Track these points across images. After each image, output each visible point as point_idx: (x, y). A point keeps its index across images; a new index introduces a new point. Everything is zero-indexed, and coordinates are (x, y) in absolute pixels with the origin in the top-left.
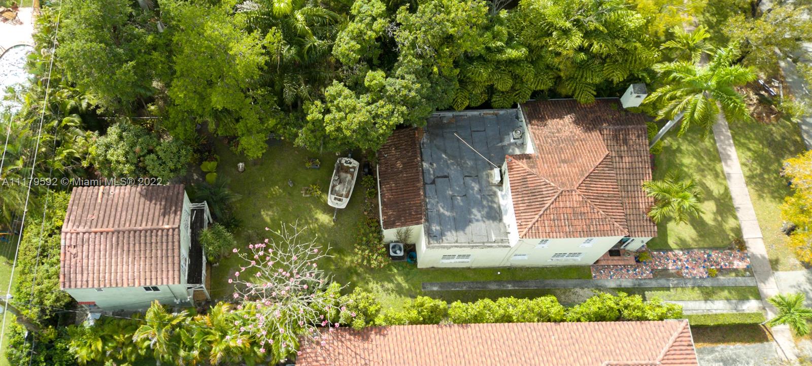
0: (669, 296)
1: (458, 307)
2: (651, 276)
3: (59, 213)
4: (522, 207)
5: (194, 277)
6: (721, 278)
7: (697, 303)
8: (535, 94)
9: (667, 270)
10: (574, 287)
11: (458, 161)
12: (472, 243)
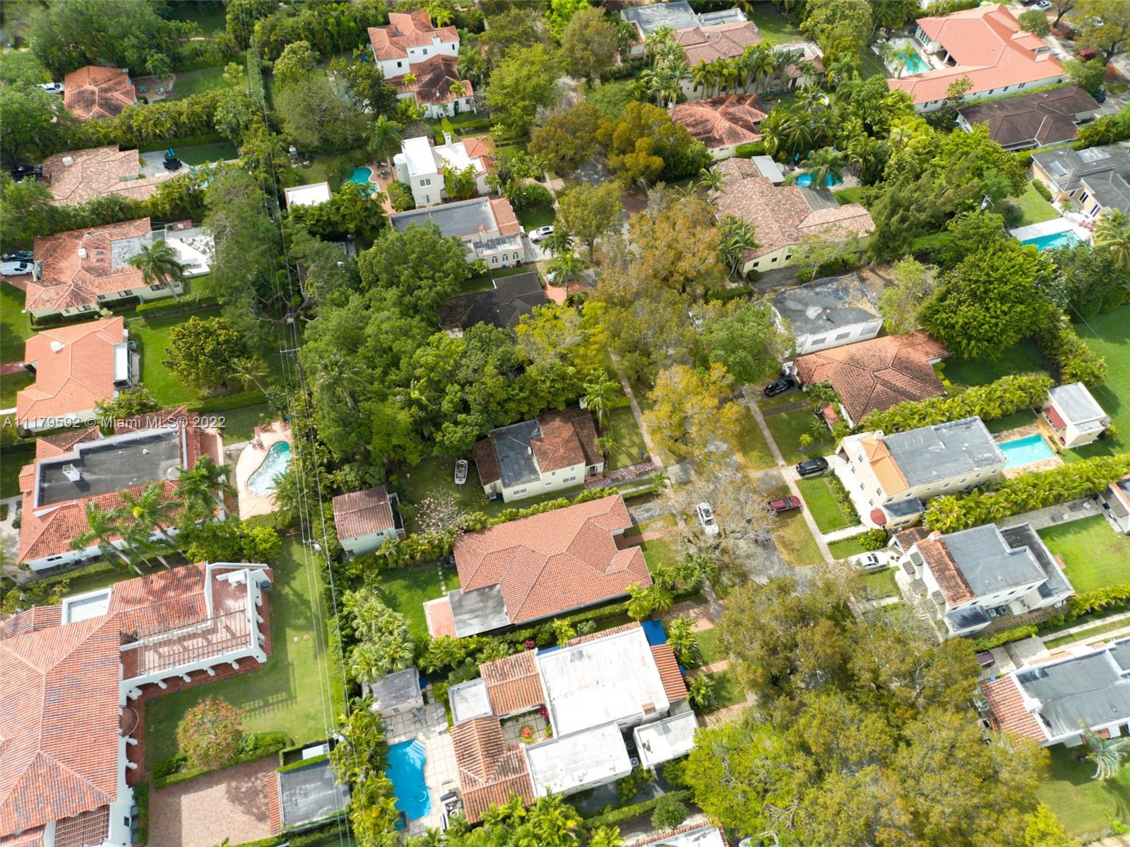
1: (523, 512)
2: (611, 482)
4: (541, 462)
5: (398, 526)
6: (642, 476)
7: (632, 488)
8: (542, 411)
9: (618, 478)
10: (574, 493)
11: (512, 448)
12: (524, 483)
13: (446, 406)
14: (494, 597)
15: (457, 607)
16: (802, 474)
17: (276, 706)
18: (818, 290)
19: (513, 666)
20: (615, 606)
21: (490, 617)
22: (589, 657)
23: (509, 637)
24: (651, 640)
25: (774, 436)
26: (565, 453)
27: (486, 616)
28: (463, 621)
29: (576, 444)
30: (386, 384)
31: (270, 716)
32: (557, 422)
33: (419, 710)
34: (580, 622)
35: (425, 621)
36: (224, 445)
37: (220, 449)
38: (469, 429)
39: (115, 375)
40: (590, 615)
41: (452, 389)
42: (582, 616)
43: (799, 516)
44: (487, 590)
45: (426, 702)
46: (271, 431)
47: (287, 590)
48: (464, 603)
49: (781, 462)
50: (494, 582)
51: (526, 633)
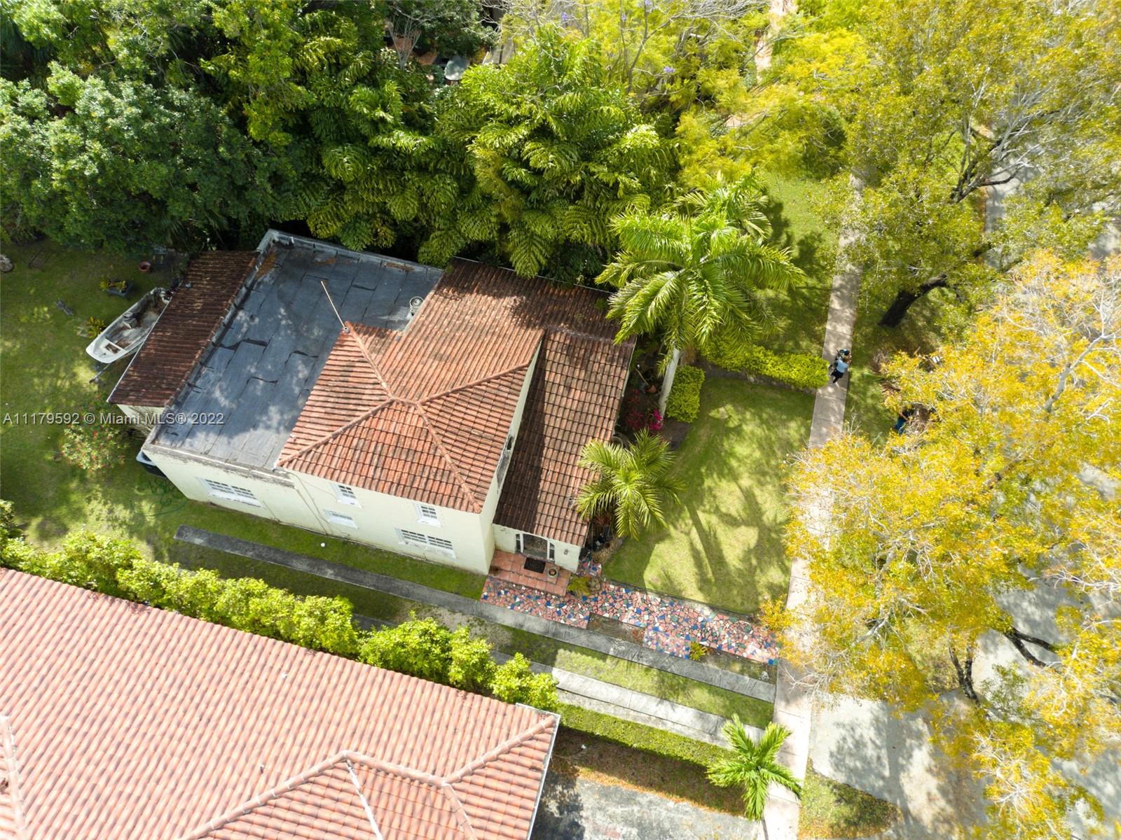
0: (598, 670)
2: (584, 625)
6: (712, 665)
7: (645, 699)
9: (617, 622)
10: (440, 606)
11: (301, 322)
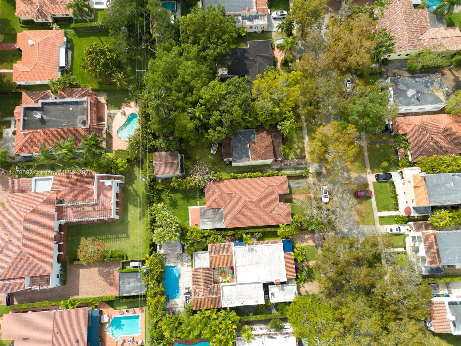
1: (239, 175)
2: (284, 166)
3: (151, 158)
4: (252, 154)
5: (182, 171)
9: (287, 164)
11: (240, 142)
12: (242, 162)
13: (212, 121)
14: (219, 214)
15: (203, 214)
16: (377, 179)
17: (121, 239)
18: (417, 80)
19: (222, 248)
20: (272, 229)
21: (216, 223)
22: (256, 251)
23: (223, 232)
24: (285, 250)
25: (369, 156)
26: (265, 152)
27: (215, 222)
28: (204, 222)
29: (271, 148)
30: (185, 102)
31: (118, 243)
32: (264, 134)
33: (180, 255)
34: (255, 232)
35: (188, 215)
36: (108, 110)
37: (106, 112)
38: (220, 135)
39: (59, 63)
40: (260, 230)
41: (216, 113)
42: (257, 230)
43: (369, 200)
44: (217, 210)
45: (183, 251)
46: (130, 107)
47: (130, 188)
48: (206, 214)
49: (369, 171)
50: (220, 207)
51: (230, 233)
